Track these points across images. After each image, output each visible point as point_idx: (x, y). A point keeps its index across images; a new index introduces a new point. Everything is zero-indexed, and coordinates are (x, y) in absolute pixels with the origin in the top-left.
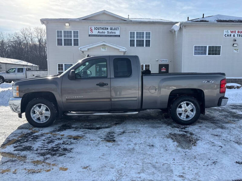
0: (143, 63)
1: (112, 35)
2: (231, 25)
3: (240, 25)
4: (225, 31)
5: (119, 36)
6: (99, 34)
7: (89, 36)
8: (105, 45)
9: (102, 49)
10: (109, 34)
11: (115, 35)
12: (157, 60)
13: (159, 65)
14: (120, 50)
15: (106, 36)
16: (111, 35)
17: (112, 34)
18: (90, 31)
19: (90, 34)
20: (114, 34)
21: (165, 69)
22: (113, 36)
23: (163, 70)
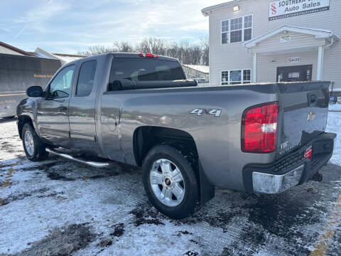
1: (312, 10)
5: (328, 8)
6: (287, 13)
7: (270, 20)
8: (287, 32)
9: (281, 39)
10: (307, 9)
11: (319, 9)
15: (300, 13)
16: (309, 10)
17: (313, 8)
18: (271, 11)
19: (271, 15)
20: (316, 7)
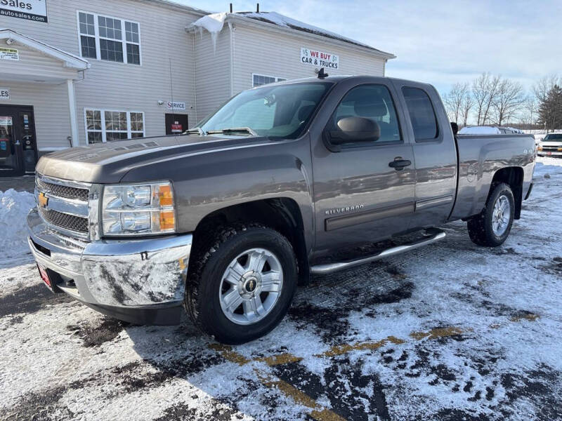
0: (124, 108)
1: (18, 13)
2: (312, 39)
3: (326, 41)
4: (302, 49)
5: (45, 20)
8: (14, 41)
10: (8, 7)
11: (31, 15)
12: (160, 102)
13: (166, 115)
14: (67, 65)
16: (14, 12)
17: (19, 9)
20: (25, 11)
21: (180, 126)
22: (25, 16)
23: (175, 129)
